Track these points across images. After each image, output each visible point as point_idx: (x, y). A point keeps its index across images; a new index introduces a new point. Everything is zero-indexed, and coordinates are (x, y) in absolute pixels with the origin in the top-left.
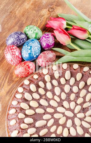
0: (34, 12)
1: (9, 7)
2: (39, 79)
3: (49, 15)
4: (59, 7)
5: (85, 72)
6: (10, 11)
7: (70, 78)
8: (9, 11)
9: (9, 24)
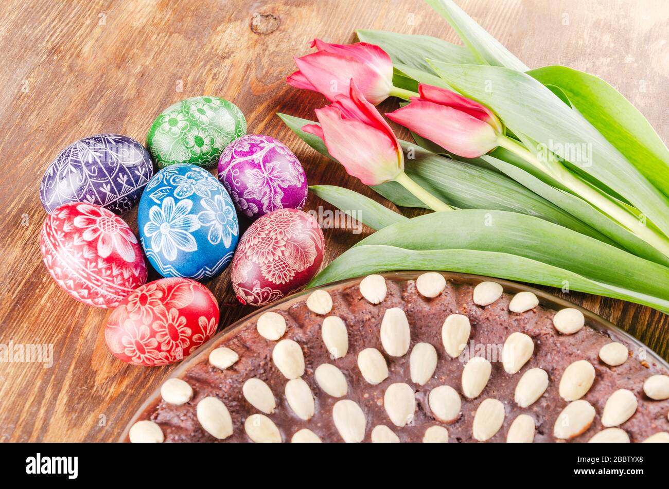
0: (178, 40)
1: (42, 27)
2: (240, 367)
3: (258, 49)
4: (304, 10)
5: (483, 307)
6: (50, 46)
7: (411, 349)
8: (46, 45)
9: (52, 111)
